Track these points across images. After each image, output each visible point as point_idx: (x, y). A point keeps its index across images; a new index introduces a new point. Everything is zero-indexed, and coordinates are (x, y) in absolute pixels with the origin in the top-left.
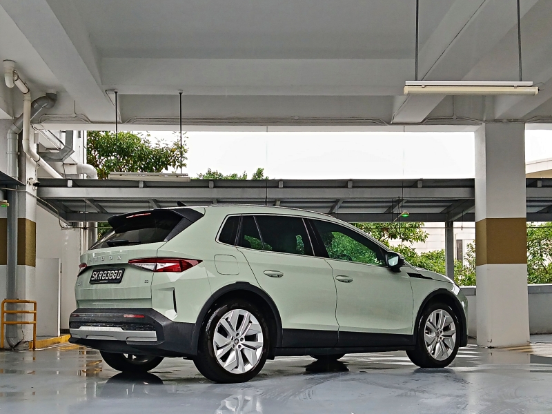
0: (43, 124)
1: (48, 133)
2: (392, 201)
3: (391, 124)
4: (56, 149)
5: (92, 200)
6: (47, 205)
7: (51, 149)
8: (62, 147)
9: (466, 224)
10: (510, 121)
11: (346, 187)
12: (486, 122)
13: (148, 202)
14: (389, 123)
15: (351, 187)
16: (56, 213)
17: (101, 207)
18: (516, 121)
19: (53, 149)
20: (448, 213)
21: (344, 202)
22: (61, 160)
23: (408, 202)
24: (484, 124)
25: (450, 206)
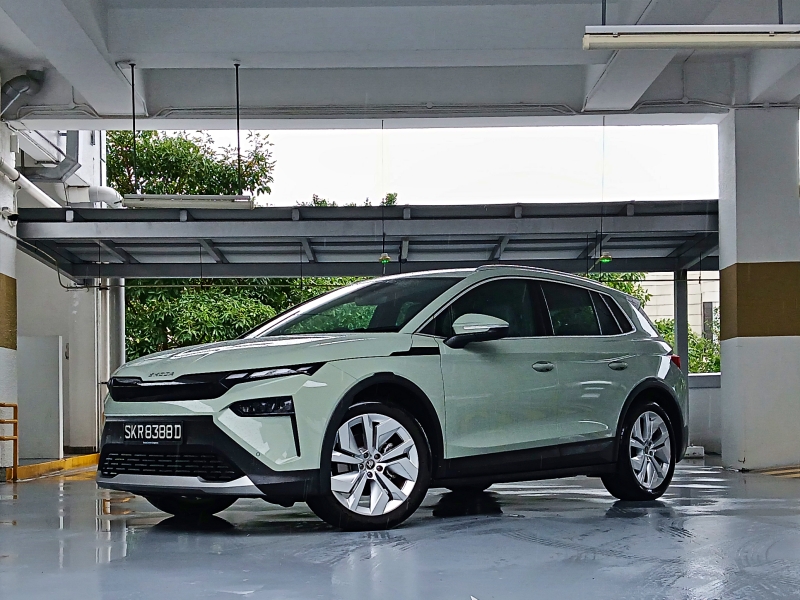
0: (23, 121)
1: (34, 135)
2: (587, 240)
3: (583, 114)
4: (52, 162)
5: (110, 242)
6: (35, 251)
7: (44, 162)
8: (62, 158)
9: (706, 274)
10: (773, 105)
11: (512, 216)
12: (737, 107)
13: (198, 245)
14: (579, 112)
15: (520, 215)
16: (54, 263)
17: (127, 255)
18: (784, 105)
19: (48, 162)
20: (678, 257)
21: (511, 241)
22: (60, 179)
23: (612, 240)
24: (732, 110)
25: (682, 245)
